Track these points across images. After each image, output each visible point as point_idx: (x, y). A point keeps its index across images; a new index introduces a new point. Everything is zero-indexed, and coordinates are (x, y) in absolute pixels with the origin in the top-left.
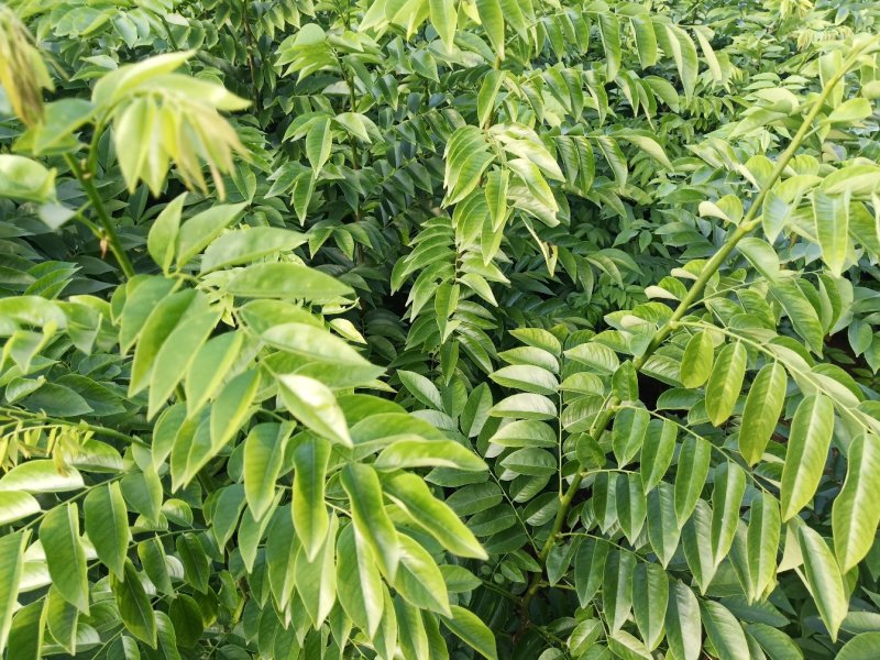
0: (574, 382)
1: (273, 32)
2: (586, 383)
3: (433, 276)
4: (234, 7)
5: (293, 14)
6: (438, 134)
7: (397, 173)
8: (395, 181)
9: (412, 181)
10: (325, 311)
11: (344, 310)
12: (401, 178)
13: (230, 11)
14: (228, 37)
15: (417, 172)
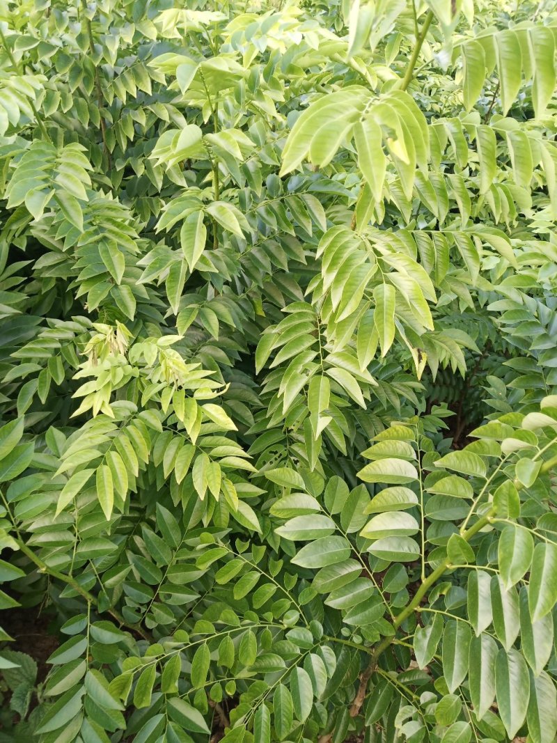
0: (444, 486)
1: (124, 98)
2: (456, 487)
3: (300, 368)
4: (86, 70)
5: (144, 81)
6: (297, 218)
7: (254, 251)
8: (252, 258)
9: (269, 259)
10: (198, 395)
11: (215, 395)
12: (258, 256)
13: (83, 75)
14: (81, 100)
15: (272, 249)
